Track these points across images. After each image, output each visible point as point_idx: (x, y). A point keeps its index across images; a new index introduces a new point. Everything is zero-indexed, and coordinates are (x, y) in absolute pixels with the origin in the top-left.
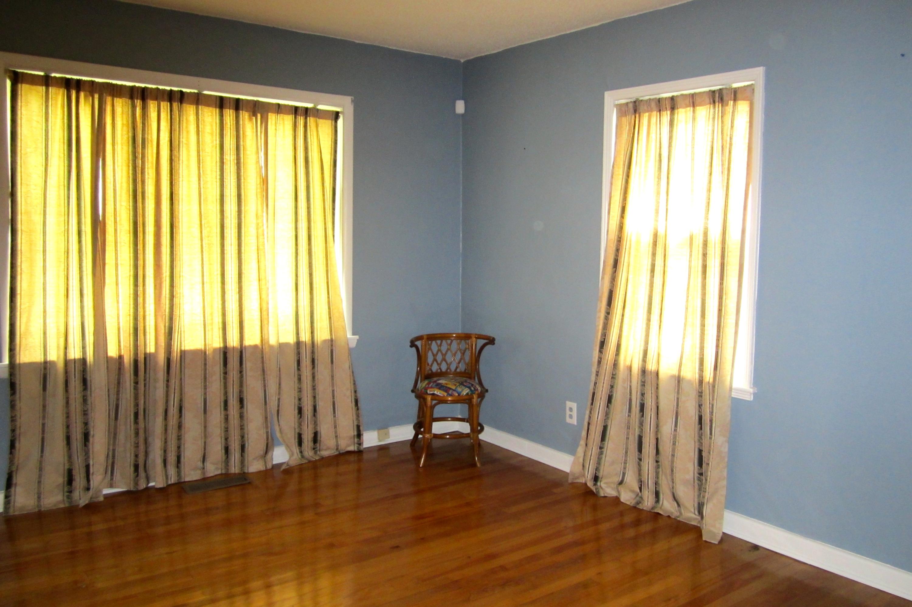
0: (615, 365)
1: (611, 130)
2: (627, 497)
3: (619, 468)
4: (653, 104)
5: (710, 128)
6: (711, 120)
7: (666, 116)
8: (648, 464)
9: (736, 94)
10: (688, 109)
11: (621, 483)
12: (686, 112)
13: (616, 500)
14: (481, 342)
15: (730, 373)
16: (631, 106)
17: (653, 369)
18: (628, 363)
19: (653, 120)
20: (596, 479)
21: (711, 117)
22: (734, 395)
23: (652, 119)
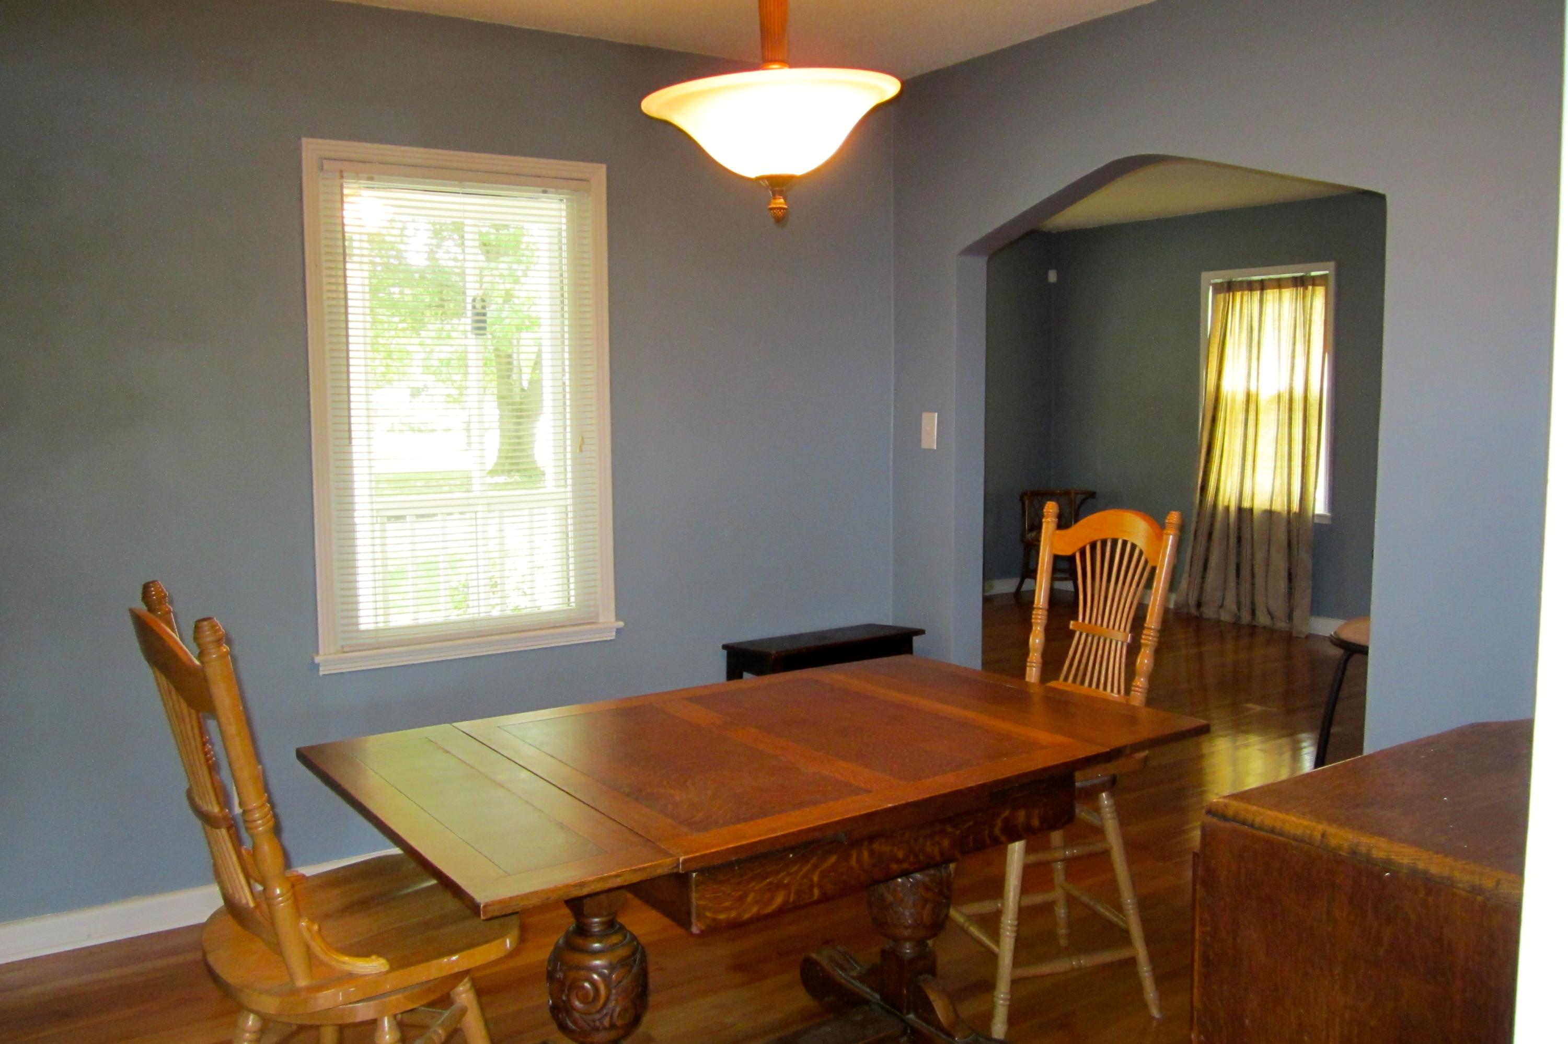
0: (1215, 506)
1: (1207, 307)
2: (1225, 617)
3: (1219, 594)
4: (1245, 285)
5: (1294, 307)
6: (1294, 300)
7: (1257, 294)
8: (1246, 587)
9: (1314, 281)
10: (1275, 290)
11: (1221, 606)
12: (1273, 293)
13: (1218, 621)
14: (1079, 498)
15: (1312, 502)
16: (1226, 285)
17: (1248, 506)
18: (1226, 503)
19: (1245, 299)
20: (1199, 605)
21: (1294, 297)
22: (1316, 521)
23: (1244, 297)
